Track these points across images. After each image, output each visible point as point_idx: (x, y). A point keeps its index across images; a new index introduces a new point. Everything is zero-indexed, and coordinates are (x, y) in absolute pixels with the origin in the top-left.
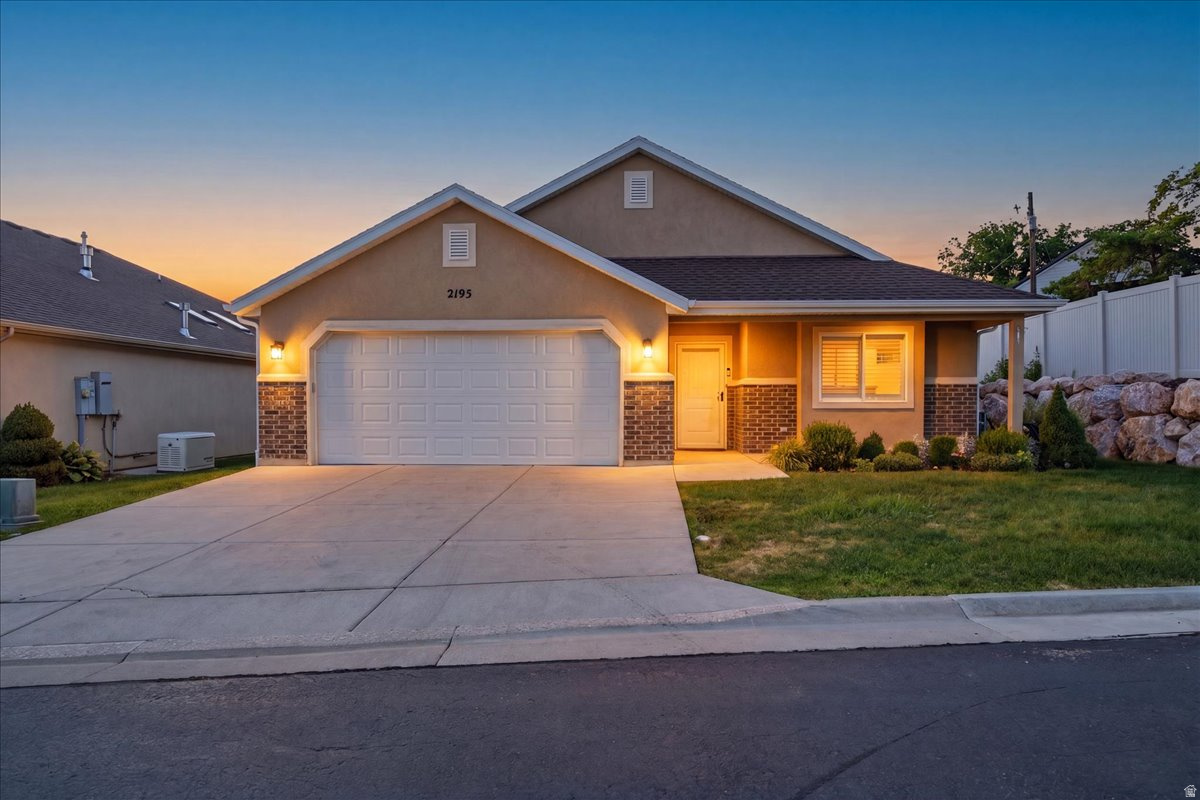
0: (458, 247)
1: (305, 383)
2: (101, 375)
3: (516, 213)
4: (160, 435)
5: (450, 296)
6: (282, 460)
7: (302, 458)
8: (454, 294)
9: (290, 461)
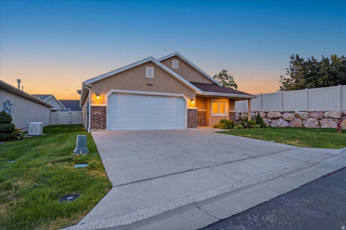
0: (150, 72)
1: (106, 107)
2: (11, 102)
3: (160, 62)
4: (30, 123)
5: (147, 85)
6: (98, 130)
7: (105, 129)
8: (148, 85)
9: (101, 130)
